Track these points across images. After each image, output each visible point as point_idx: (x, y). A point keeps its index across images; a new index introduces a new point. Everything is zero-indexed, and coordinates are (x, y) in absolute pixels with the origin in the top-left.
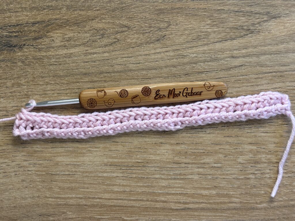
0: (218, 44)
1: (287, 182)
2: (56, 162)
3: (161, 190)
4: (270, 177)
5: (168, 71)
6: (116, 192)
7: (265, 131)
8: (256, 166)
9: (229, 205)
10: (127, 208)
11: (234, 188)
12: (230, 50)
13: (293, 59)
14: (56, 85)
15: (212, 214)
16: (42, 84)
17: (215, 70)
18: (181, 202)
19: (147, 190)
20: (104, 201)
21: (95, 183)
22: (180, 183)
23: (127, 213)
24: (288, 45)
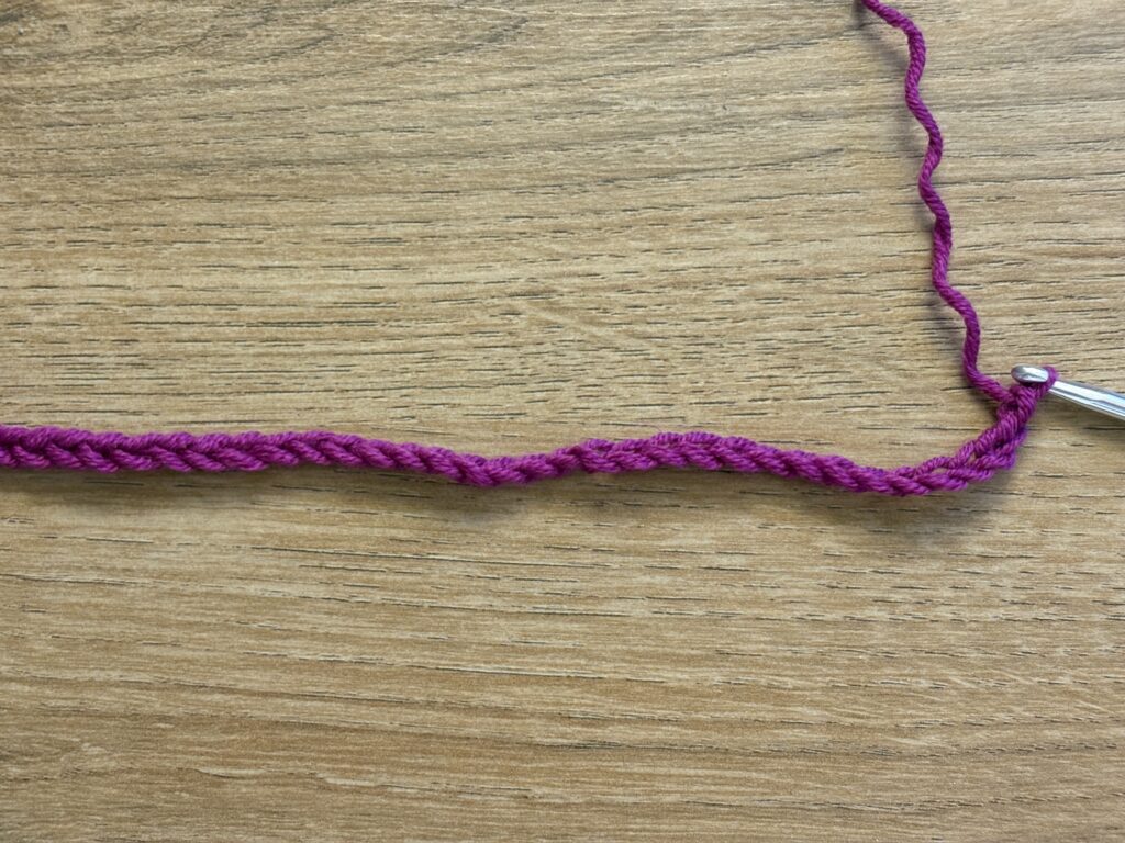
0: (739, 61)
1: (1029, 643)
2: (49, 527)
3: (490, 663)
4: (955, 617)
5: (530, 166)
6: (297, 664)
7: (932, 421)
8: (897, 570)
9: (778, 735)
10: (341, 735)
11: (800, 660)
12: (791, 89)
13: (1050, 130)
14: (65, 206)
15: (707, 772)
16: (9, 200)
17: (724, 165)
18: (571, 715)
19: (431, 661)
20: (242, 702)
21: (209, 624)
22: (571, 635)
23: (340, 756)
24: (1030, 75)
